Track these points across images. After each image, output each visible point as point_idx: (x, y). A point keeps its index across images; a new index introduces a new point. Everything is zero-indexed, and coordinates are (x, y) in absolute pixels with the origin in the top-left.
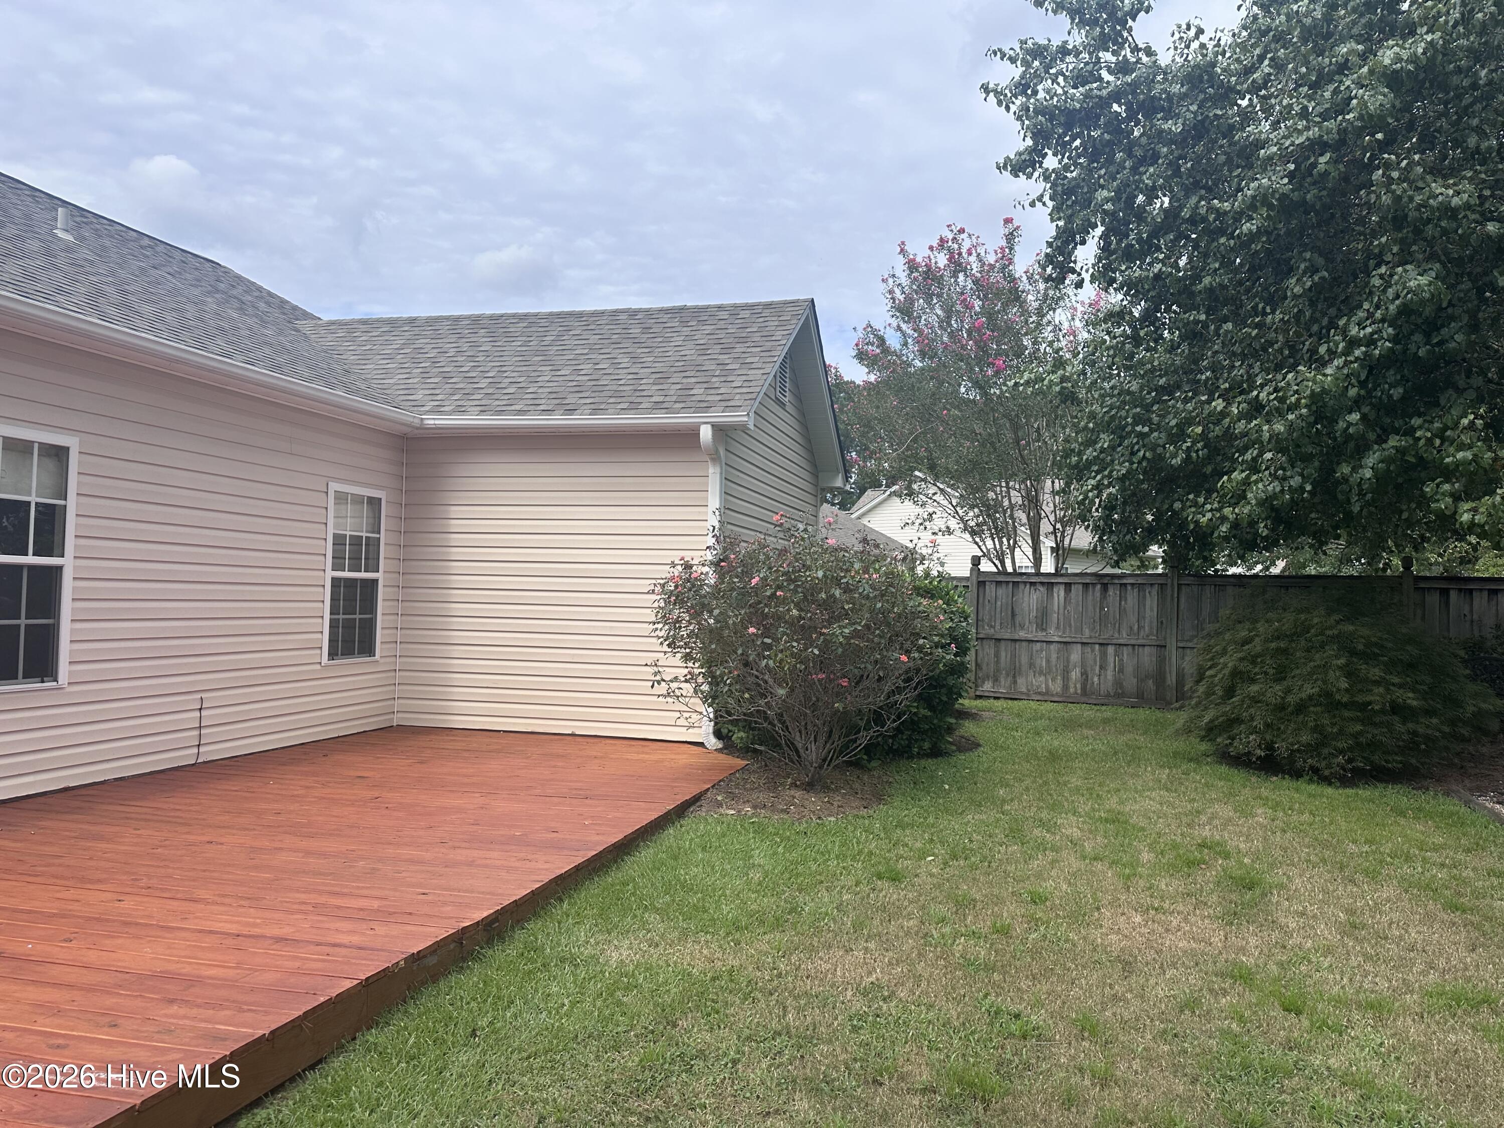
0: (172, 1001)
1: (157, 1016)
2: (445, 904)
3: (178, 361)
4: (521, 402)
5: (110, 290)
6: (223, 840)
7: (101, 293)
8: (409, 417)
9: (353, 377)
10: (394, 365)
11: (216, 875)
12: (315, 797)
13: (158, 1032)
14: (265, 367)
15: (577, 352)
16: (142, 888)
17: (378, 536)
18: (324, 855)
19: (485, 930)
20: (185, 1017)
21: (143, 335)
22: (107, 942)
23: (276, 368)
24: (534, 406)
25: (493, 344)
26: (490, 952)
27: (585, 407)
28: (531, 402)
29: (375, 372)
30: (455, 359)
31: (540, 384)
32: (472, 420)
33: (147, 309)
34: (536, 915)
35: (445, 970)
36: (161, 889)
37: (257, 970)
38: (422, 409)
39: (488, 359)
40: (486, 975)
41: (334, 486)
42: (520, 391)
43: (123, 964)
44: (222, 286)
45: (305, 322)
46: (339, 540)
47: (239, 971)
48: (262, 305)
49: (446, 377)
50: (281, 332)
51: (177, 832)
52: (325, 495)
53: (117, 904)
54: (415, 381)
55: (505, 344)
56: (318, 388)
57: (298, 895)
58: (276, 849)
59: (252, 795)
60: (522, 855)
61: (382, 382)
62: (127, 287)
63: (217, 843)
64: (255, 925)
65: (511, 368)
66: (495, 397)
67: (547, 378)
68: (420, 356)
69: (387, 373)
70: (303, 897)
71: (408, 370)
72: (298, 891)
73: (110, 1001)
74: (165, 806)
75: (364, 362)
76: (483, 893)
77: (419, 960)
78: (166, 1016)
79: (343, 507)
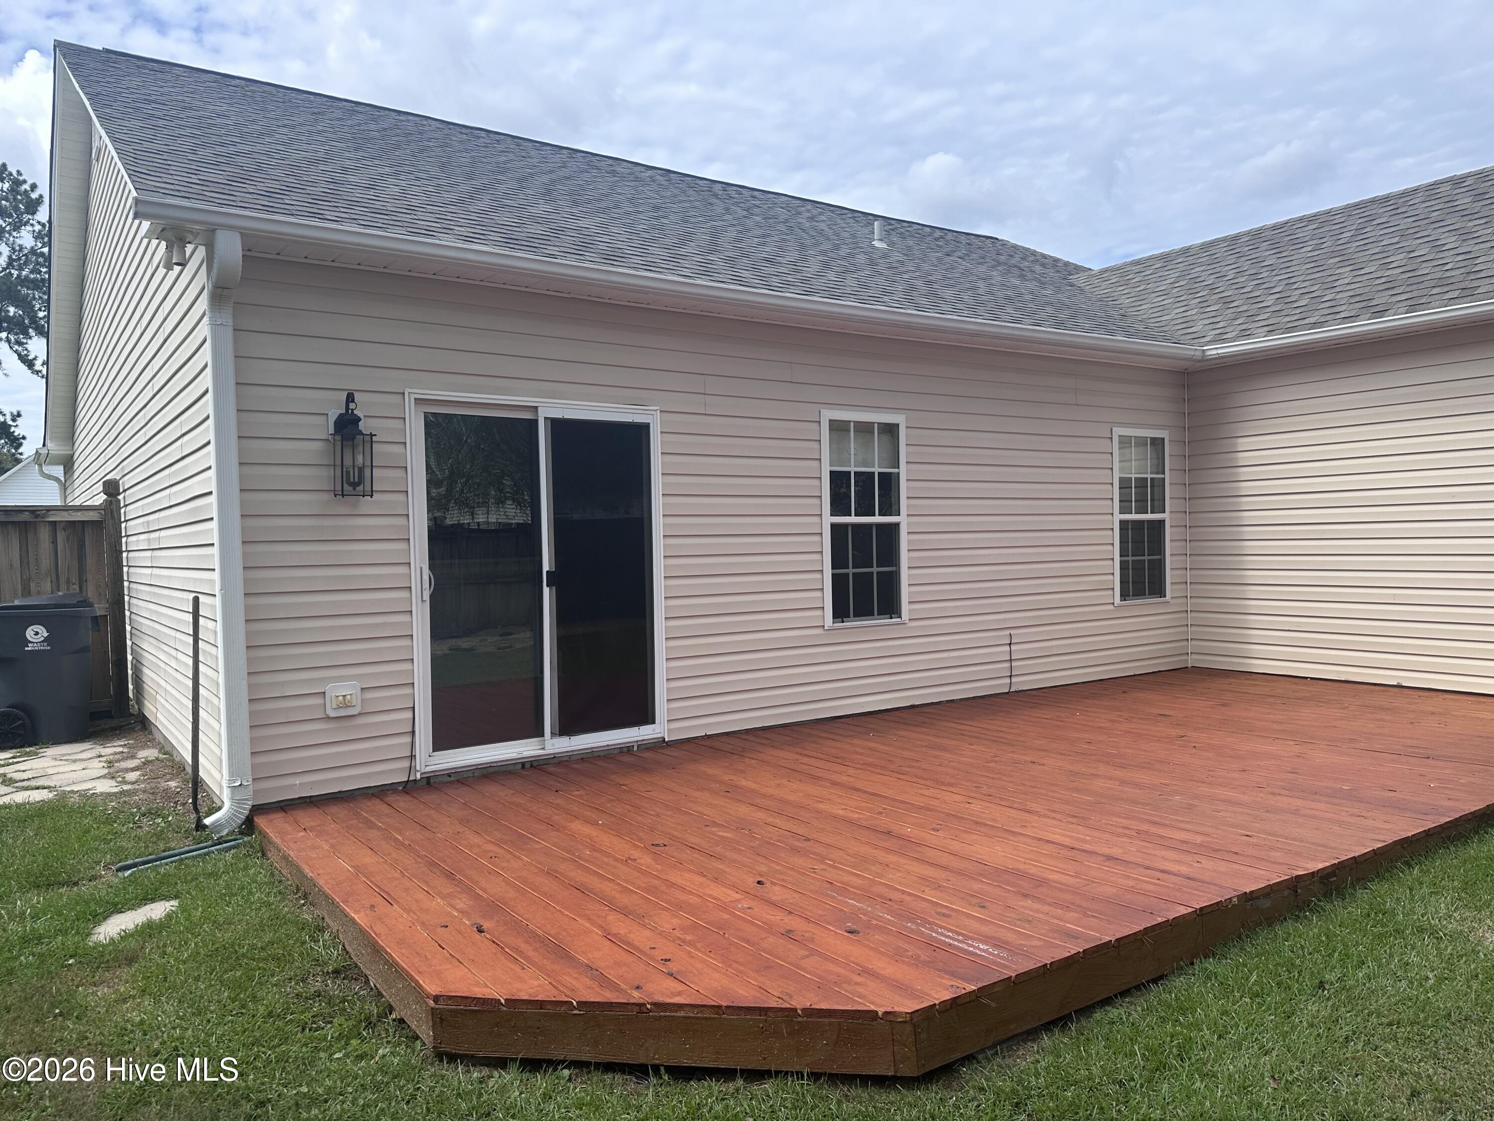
0: (1026, 896)
1: (1015, 905)
2: (1272, 848)
3: (977, 334)
4: (1317, 313)
5: (919, 283)
6: (1044, 762)
7: (913, 288)
8: (1191, 350)
9: (1130, 320)
10: (1170, 301)
11: (1043, 791)
12: (1121, 731)
13: (1019, 920)
14: (1050, 326)
15: (1384, 243)
16: (984, 795)
17: (1162, 476)
18: (1137, 785)
19: (1321, 882)
20: (1038, 911)
21: (949, 317)
22: (965, 836)
23: (1059, 324)
24: (1333, 315)
25: (1278, 256)
26: (1328, 907)
27: (1400, 305)
28: (1328, 311)
29: (1151, 311)
30: (1236, 281)
31: (1338, 289)
32: (1259, 342)
33: (948, 294)
34: (1380, 877)
35: (1280, 916)
36: (999, 797)
37: (1094, 882)
38: (1203, 340)
39: (1274, 273)
40: (1328, 929)
41: (1118, 431)
42: (1315, 301)
43: (982, 857)
44: (1003, 258)
45: (1078, 276)
46: (1125, 484)
47: (1078, 880)
48: (1038, 268)
49: (1226, 302)
50: (1058, 290)
51: (1003, 750)
52: (1109, 440)
53: (968, 806)
54: (1193, 312)
55: (1292, 253)
56: (1099, 337)
57: (1120, 820)
58: (1092, 775)
59: (1062, 724)
60: (1355, 811)
61: (1159, 319)
62: (930, 278)
63: (1040, 764)
64: (1085, 841)
65: (1301, 278)
66: (1284, 313)
67: (1346, 281)
68: (1197, 285)
69: (1163, 309)
70: (1126, 822)
71: (1185, 303)
72: (1120, 817)
73: (976, 886)
74: (991, 728)
75: (1139, 303)
76: (1314, 844)
77: (1251, 900)
78: (1023, 907)
79: (1127, 451)
